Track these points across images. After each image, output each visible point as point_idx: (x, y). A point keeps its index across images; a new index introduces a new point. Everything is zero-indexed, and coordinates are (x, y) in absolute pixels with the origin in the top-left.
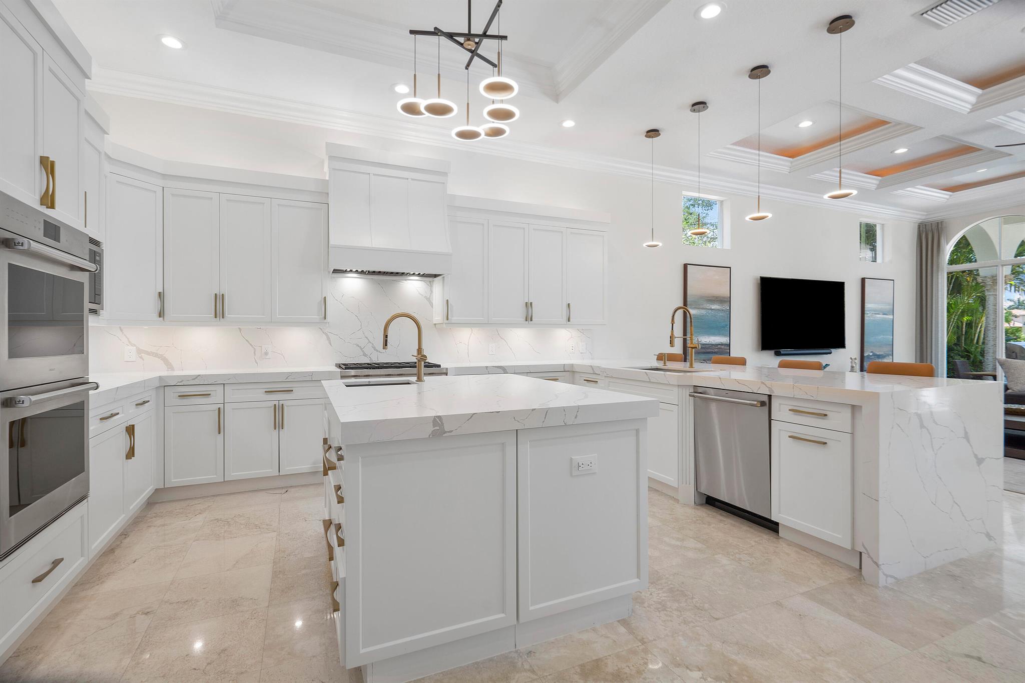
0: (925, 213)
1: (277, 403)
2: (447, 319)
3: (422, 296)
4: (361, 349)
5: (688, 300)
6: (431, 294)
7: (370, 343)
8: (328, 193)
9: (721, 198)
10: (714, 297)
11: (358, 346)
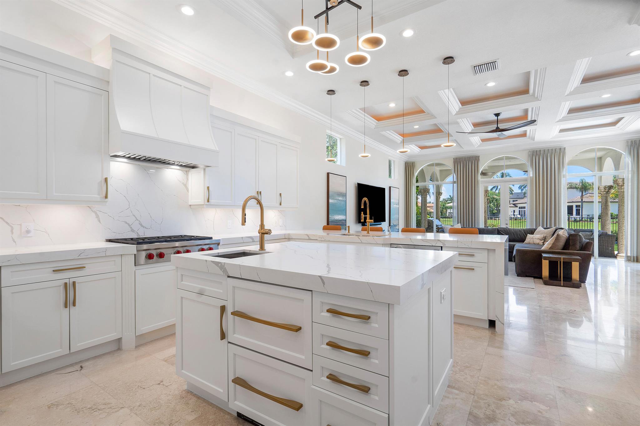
0: (408, 158)
1: (67, 281)
2: (208, 201)
3: (181, 182)
4: (129, 225)
5: (330, 194)
6: (187, 181)
7: (138, 220)
8: (108, 82)
9: (341, 136)
10: (340, 193)
11: (126, 223)
